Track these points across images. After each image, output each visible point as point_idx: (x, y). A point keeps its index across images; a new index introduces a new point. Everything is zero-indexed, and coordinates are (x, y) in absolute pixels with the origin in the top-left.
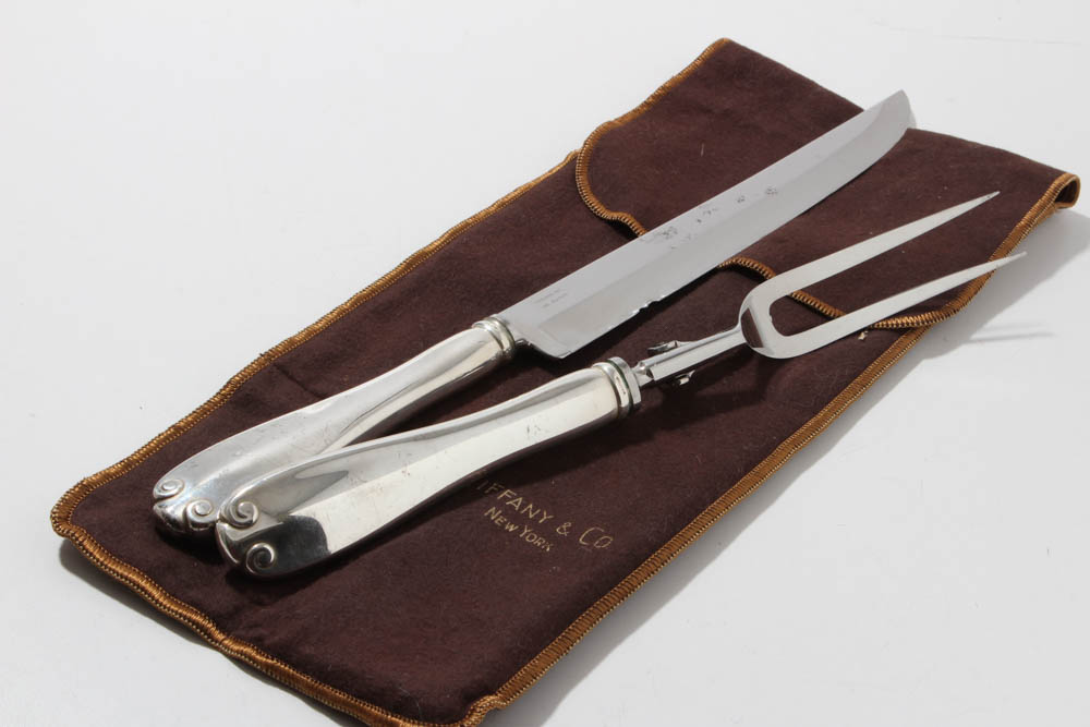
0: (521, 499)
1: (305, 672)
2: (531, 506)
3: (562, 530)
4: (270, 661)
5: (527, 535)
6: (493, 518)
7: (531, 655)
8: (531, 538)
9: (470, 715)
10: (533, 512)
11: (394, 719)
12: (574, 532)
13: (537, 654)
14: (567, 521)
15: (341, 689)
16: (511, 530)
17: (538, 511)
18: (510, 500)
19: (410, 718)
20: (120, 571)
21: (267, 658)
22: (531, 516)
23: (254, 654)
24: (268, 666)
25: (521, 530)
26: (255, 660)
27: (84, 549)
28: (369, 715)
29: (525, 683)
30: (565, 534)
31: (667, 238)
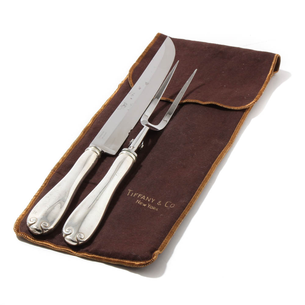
0: (144, 196)
1: (103, 256)
2: (148, 198)
3: (159, 204)
4: (92, 256)
5: (150, 207)
6: (139, 203)
7: (164, 238)
8: (151, 207)
9: (154, 257)
10: (149, 199)
11: (133, 262)
12: (163, 203)
13: (165, 237)
14: (159, 200)
15: (115, 258)
16: (145, 206)
17: (150, 199)
18: (141, 197)
19: (138, 261)
20: (40, 242)
21: (91, 255)
22: (149, 201)
23: (87, 255)
24: (92, 257)
25: (148, 205)
26: (88, 256)
27: (27, 238)
28: (125, 263)
29: (164, 246)
30: (160, 204)
31: (125, 107)
